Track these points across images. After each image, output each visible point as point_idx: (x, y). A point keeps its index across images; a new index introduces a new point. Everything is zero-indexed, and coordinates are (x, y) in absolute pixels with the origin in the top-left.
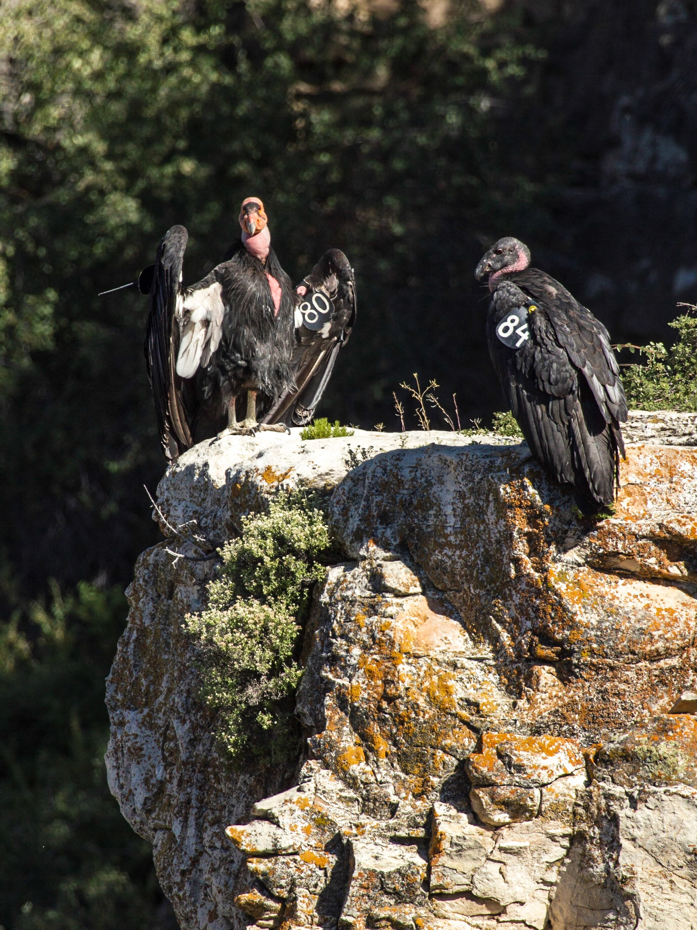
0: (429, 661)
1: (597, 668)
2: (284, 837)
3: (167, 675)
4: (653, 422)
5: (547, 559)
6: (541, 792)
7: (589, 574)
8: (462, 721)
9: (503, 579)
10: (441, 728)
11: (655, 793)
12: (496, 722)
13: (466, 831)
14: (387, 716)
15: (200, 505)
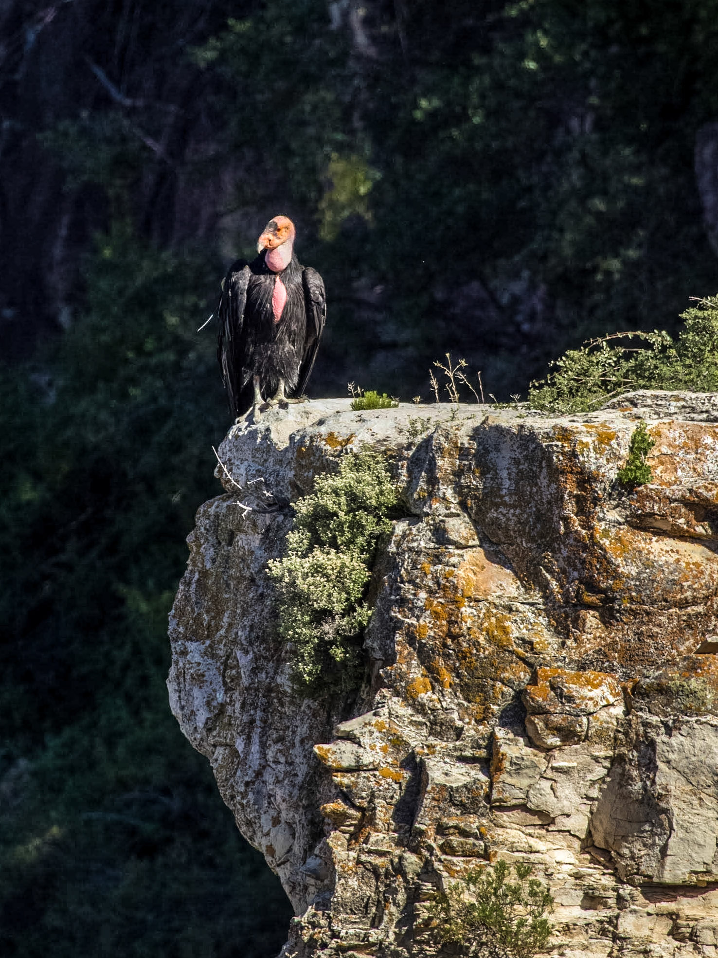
0: (488, 605)
1: (634, 613)
2: (365, 755)
3: (229, 612)
4: (676, 401)
5: (593, 518)
6: (588, 719)
7: (628, 531)
8: (518, 657)
9: (552, 535)
10: (499, 663)
11: (688, 722)
12: (548, 658)
13: (523, 752)
14: (451, 652)
15: (263, 465)
